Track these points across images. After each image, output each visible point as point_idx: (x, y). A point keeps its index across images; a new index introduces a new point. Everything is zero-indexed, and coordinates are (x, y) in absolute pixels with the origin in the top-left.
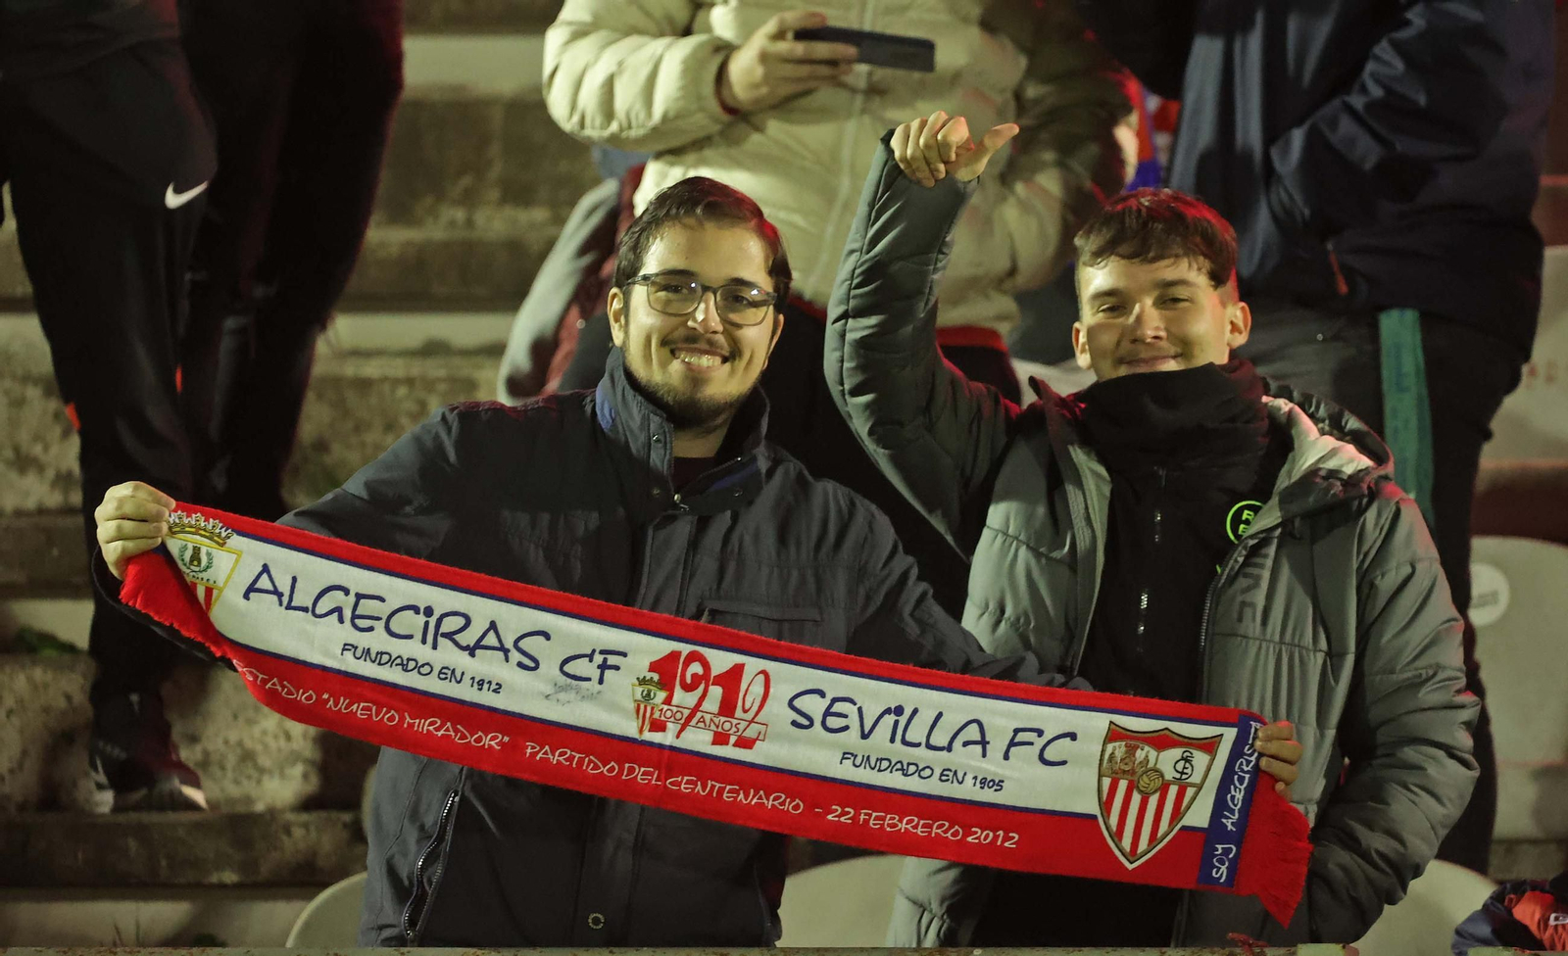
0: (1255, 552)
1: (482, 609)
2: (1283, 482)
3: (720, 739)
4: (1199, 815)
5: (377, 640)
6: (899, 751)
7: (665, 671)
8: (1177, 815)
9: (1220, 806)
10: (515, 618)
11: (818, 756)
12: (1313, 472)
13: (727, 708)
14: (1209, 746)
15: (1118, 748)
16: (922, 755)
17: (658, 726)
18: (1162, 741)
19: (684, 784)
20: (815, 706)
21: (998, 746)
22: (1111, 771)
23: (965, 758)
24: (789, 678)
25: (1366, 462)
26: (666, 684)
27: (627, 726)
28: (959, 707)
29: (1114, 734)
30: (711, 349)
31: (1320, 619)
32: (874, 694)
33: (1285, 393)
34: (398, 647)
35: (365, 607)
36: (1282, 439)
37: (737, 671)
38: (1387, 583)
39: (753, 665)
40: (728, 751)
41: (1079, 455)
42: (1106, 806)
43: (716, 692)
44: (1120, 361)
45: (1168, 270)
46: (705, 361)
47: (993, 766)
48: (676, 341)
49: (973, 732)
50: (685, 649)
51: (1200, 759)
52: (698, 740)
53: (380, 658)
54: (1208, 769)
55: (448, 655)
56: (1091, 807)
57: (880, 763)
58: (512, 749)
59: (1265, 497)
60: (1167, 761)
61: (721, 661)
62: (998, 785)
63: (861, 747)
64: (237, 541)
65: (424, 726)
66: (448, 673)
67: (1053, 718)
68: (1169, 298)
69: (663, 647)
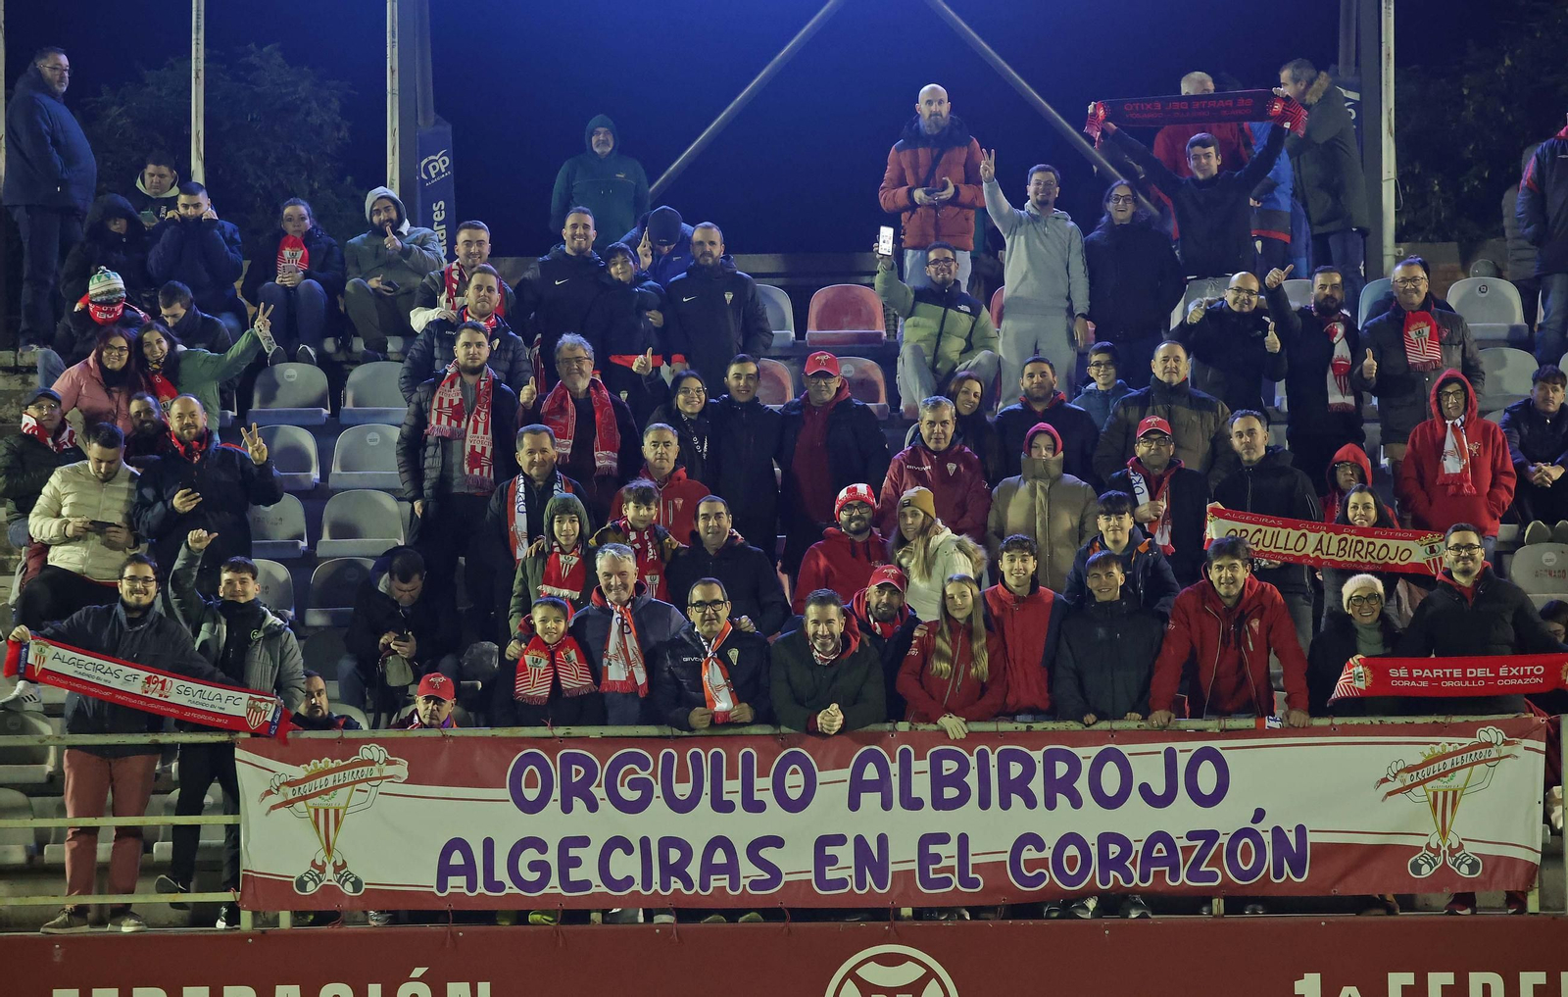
0: (257, 643)
1: (107, 664)
2: (264, 626)
3: (161, 696)
4: (269, 718)
5: (83, 670)
6: (201, 700)
7: (148, 679)
8: (264, 717)
9: (274, 717)
10: (114, 666)
11: (182, 700)
12: (270, 624)
13: (162, 689)
14: (272, 702)
15: (251, 702)
16: (207, 701)
17: (146, 692)
18: (261, 700)
19: (152, 705)
20: (182, 689)
21: (223, 700)
22: (250, 707)
23: (216, 702)
24: (177, 682)
25: (282, 622)
26: (148, 683)
27: (139, 691)
28: (215, 691)
29: (251, 698)
30: (142, 593)
31: (271, 658)
32: (196, 687)
33: (265, 606)
34: (87, 672)
35: (80, 662)
36: (264, 615)
37: (165, 680)
38: (287, 651)
39: (168, 679)
40: (162, 698)
41: (222, 617)
42: (248, 715)
43: (160, 685)
44: (231, 596)
45: (243, 576)
46: (140, 596)
47: (222, 705)
48: (132, 592)
49: (218, 697)
50: (153, 675)
51: (270, 705)
52: (155, 696)
53: (83, 674)
54: (271, 708)
55: (98, 674)
56: (245, 715)
57: (197, 703)
58: (113, 695)
59: (259, 629)
60: (262, 705)
61: (161, 678)
62: (223, 709)
63: (192, 699)
64: (51, 647)
65: (92, 690)
66: (98, 678)
67: (237, 694)
68: (243, 582)
69: (148, 674)
